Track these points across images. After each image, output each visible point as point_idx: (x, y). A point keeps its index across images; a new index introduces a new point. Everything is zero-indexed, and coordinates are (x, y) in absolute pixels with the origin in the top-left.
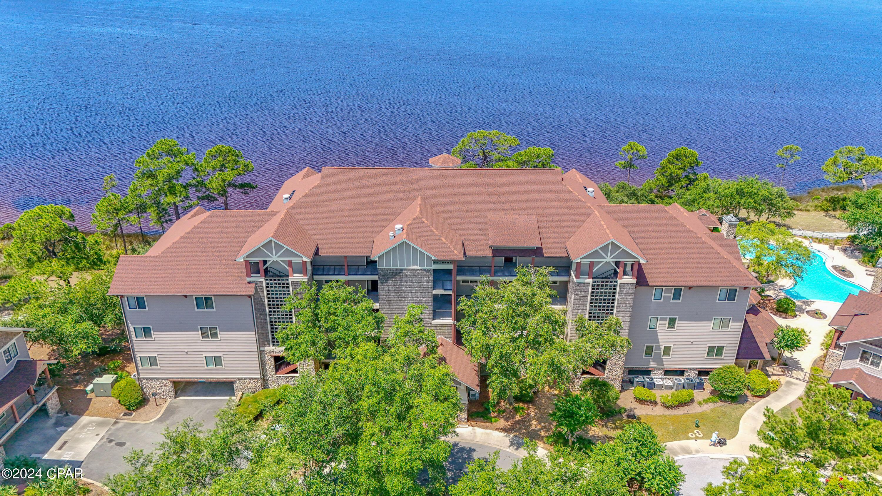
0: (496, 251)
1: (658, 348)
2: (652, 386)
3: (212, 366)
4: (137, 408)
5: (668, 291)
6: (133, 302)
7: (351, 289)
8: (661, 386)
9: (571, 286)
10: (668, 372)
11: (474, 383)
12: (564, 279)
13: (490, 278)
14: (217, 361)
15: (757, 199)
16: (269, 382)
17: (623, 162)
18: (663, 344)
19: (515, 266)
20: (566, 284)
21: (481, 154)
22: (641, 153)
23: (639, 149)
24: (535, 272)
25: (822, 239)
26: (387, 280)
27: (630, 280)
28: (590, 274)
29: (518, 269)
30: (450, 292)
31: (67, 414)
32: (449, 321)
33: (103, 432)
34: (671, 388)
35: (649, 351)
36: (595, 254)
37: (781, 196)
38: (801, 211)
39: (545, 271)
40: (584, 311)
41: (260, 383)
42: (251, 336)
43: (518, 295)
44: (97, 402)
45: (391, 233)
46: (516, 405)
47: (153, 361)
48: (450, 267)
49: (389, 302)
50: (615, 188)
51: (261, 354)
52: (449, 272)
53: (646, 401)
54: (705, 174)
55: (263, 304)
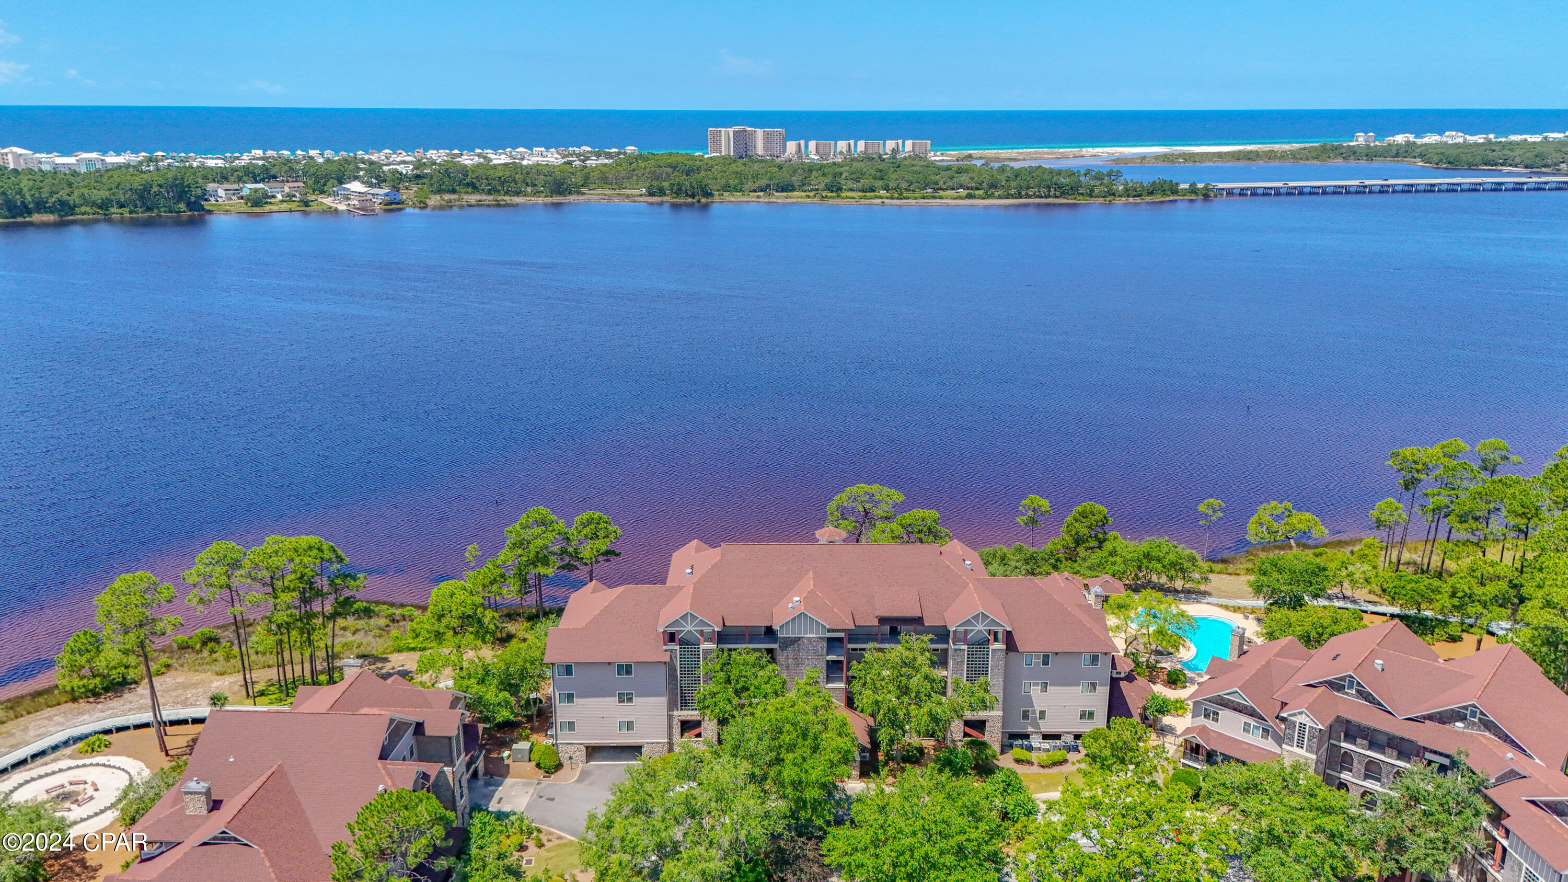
0: (883, 620)
1: (1034, 712)
2: (1030, 749)
3: (624, 731)
4: (556, 772)
5: (1037, 657)
6: (563, 670)
7: (757, 654)
8: (1039, 749)
9: (950, 652)
10: (1046, 737)
11: (865, 741)
12: (944, 646)
13: (878, 646)
14: (630, 725)
15: (1165, 563)
16: (675, 747)
17: (1025, 518)
18: (1038, 709)
19: (899, 634)
20: (946, 650)
21: (861, 509)
22: (1043, 509)
23: (1040, 504)
24: (917, 639)
25: (1239, 608)
26: (787, 647)
27: (1000, 646)
28: (965, 641)
29: (902, 637)
30: (842, 658)
31: (492, 777)
32: (842, 685)
33: (531, 791)
34: (1048, 750)
35: (1026, 716)
36: (968, 622)
37: (1192, 560)
38: (1231, 574)
39: (926, 638)
40: (962, 675)
41: (666, 747)
42: (664, 700)
43: (901, 659)
44: (514, 767)
45: (790, 605)
46: (903, 765)
47: (571, 725)
48: (842, 635)
49: (788, 667)
50: (1012, 550)
51: (670, 717)
52: (840, 640)
53: (1023, 761)
54: (1115, 533)
55: (676, 671)
